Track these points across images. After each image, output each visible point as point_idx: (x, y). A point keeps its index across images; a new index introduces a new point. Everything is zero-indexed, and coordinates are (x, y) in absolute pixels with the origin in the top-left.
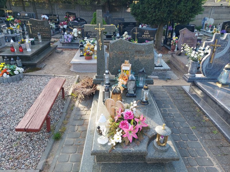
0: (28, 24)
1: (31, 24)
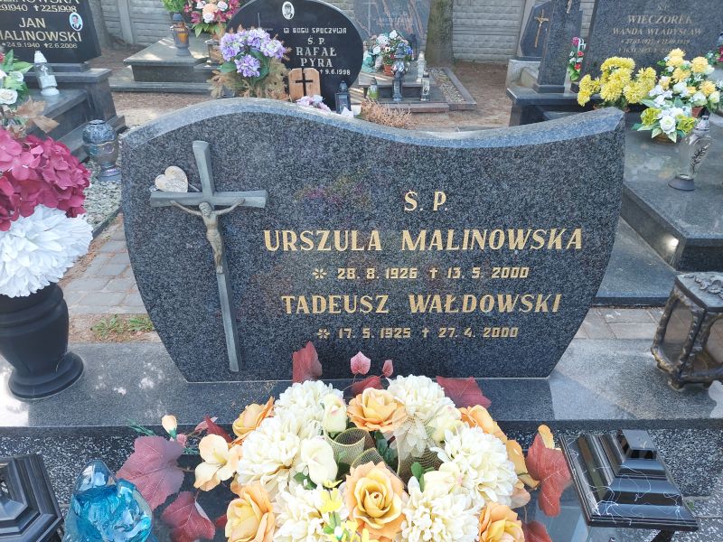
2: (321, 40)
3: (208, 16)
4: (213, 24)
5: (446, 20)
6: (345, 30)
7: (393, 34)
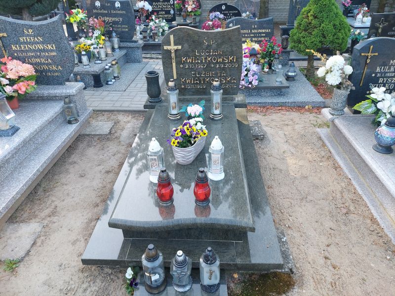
0: (170, 45)
1: (180, 47)
2: (231, 14)
3: (190, 10)
4: (191, 12)
5: (266, 8)
6: (237, 12)
7: (248, 13)
